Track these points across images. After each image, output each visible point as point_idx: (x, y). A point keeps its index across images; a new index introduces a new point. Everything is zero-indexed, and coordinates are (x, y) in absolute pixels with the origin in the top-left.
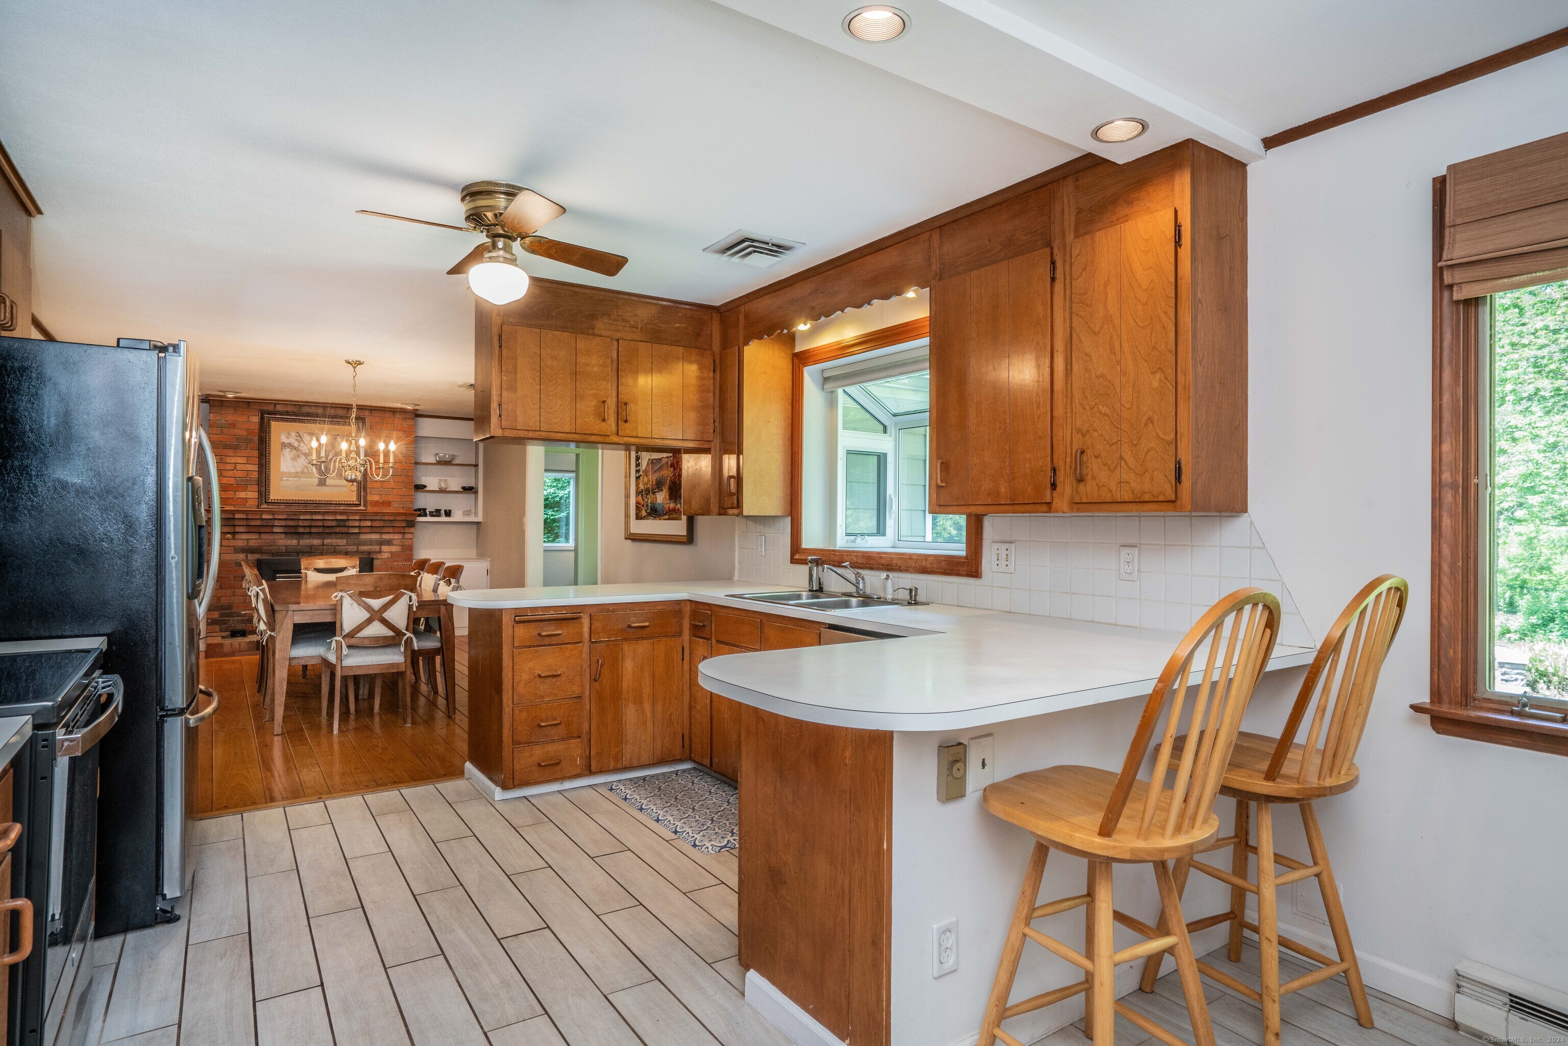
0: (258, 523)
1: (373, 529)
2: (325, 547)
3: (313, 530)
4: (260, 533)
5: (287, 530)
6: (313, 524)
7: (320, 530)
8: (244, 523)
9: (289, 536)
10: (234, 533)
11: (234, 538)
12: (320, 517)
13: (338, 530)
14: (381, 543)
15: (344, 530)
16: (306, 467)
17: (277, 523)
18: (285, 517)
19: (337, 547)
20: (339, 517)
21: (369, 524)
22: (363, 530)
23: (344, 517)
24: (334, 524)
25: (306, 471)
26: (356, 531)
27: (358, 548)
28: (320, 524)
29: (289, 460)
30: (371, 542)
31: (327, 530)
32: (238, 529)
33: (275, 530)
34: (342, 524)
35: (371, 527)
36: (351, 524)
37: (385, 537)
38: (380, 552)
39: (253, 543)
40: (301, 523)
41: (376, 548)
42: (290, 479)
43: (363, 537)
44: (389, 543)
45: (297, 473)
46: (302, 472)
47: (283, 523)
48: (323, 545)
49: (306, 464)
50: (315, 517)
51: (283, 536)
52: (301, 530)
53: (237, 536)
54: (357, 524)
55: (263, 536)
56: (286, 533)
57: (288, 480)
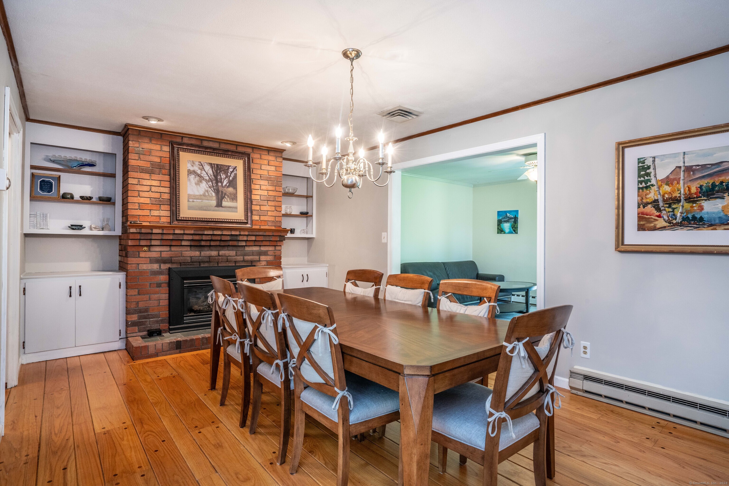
0: (171, 237)
1: (256, 243)
2: (220, 257)
3: (213, 243)
4: (171, 246)
5: (193, 243)
6: (214, 238)
7: (218, 243)
8: (159, 237)
9: (193, 248)
10: (149, 246)
11: (149, 251)
12: (219, 233)
13: (231, 243)
14: (260, 254)
15: (235, 243)
16: (207, 191)
17: (185, 237)
18: (192, 232)
19: (229, 257)
20: (233, 233)
21: (253, 238)
22: (248, 244)
23: (237, 233)
24: (228, 238)
25: (207, 194)
26: (244, 244)
27: (244, 258)
28: (218, 238)
29: (194, 185)
30: (253, 253)
31: (222, 244)
32: (154, 243)
33: (184, 243)
34: (234, 238)
35: (255, 241)
36: (241, 238)
37: (263, 249)
38: (259, 261)
39: (164, 255)
40: (204, 238)
41: (257, 258)
42: (195, 200)
43: (247, 249)
44: (265, 253)
45: (201, 195)
46: (204, 195)
47: (190, 237)
48: (219, 255)
49: (206, 189)
50: (216, 232)
51: (189, 248)
52: (203, 243)
53: (153, 249)
54: (245, 238)
55: (173, 249)
56: (191, 246)
57: (193, 201)
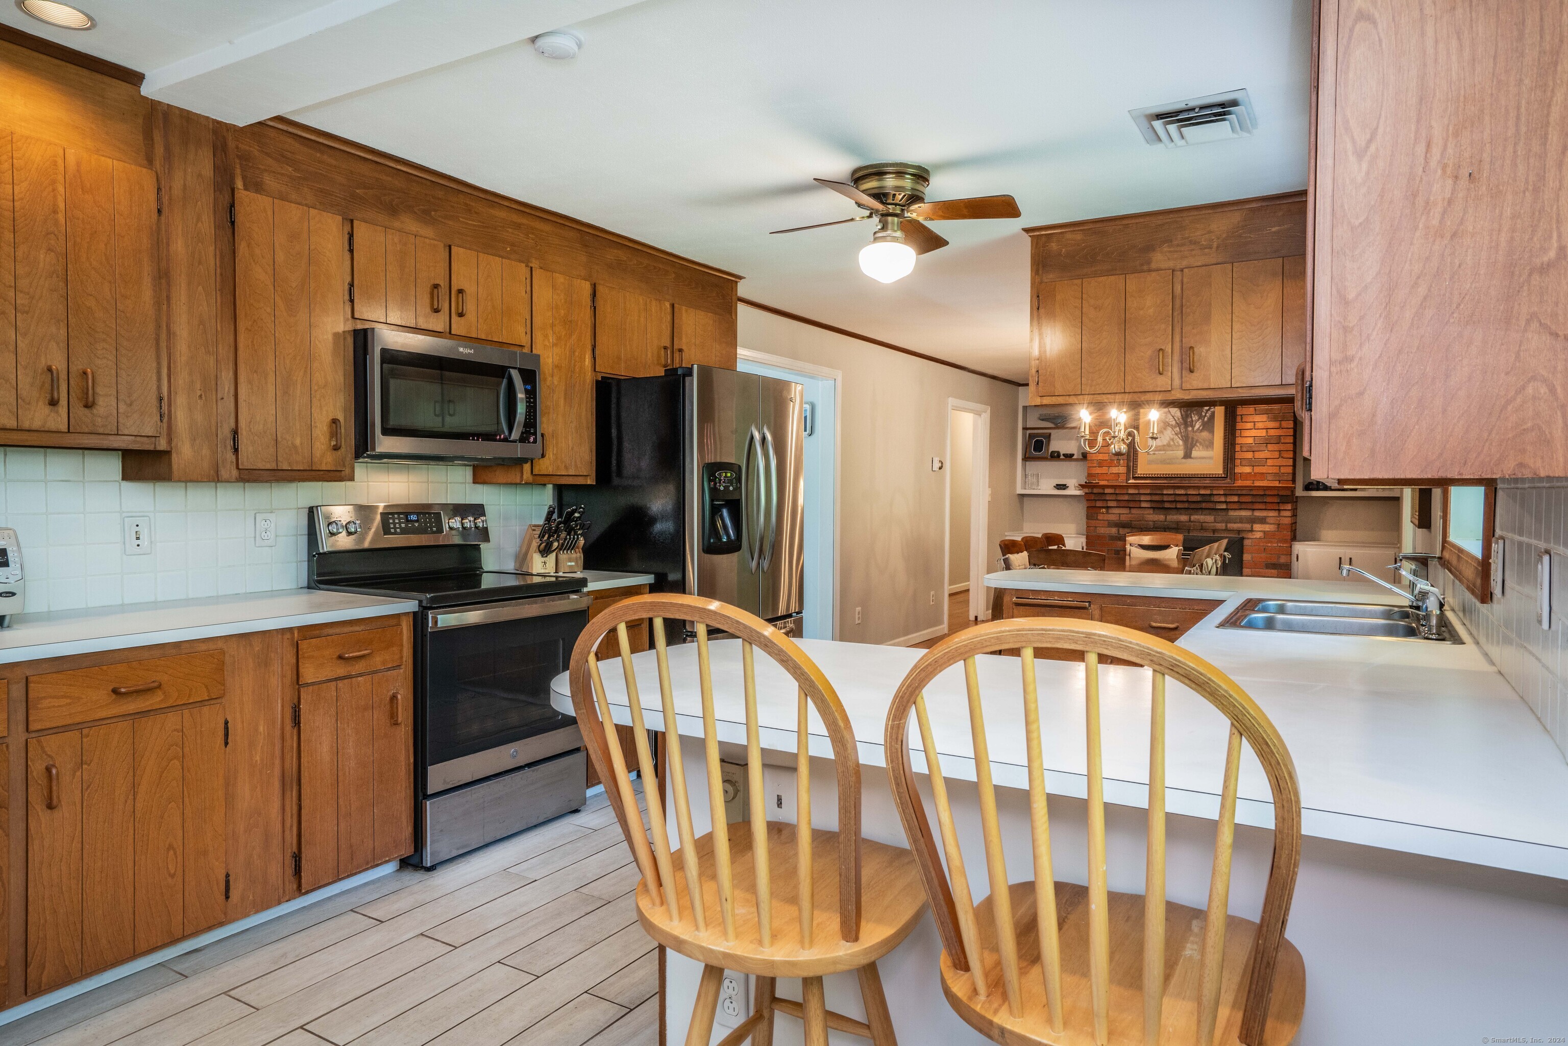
0: (1126, 498)
1: (1241, 505)
2: (1192, 524)
3: (1179, 506)
4: (1130, 508)
5: (1154, 505)
6: (1178, 498)
7: (1186, 505)
8: (1113, 497)
9: (1156, 511)
10: (1108, 508)
11: (1107, 513)
12: (1182, 492)
13: (1204, 505)
14: (1253, 521)
15: (1211, 505)
16: (1173, 440)
17: (1143, 498)
18: (1148, 491)
19: (1203, 524)
20: (1202, 492)
21: (1236, 499)
22: (1231, 506)
23: (1208, 492)
24: (1199, 499)
25: (1172, 443)
26: (1224, 506)
27: (1226, 526)
28: (1184, 499)
30: (1241, 520)
31: (1193, 506)
32: (1110, 504)
33: (1144, 505)
34: (1207, 498)
35: (1238, 502)
36: (1216, 499)
37: (1257, 513)
38: (1252, 531)
39: (1123, 518)
40: (1165, 498)
41: (1247, 526)
42: (1157, 453)
43: (1231, 513)
44: (1263, 521)
45: (1164, 445)
46: (1169, 445)
47: (1148, 498)
48: (1190, 521)
49: (1172, 436)
50: (1178, 492)
51: (1151, 511)
52: (1167, 505)
53: (1111, 511)
54: (1223, 499)
55: (1134, 511)
56: (1154, 508)
57: (1154, 454)
